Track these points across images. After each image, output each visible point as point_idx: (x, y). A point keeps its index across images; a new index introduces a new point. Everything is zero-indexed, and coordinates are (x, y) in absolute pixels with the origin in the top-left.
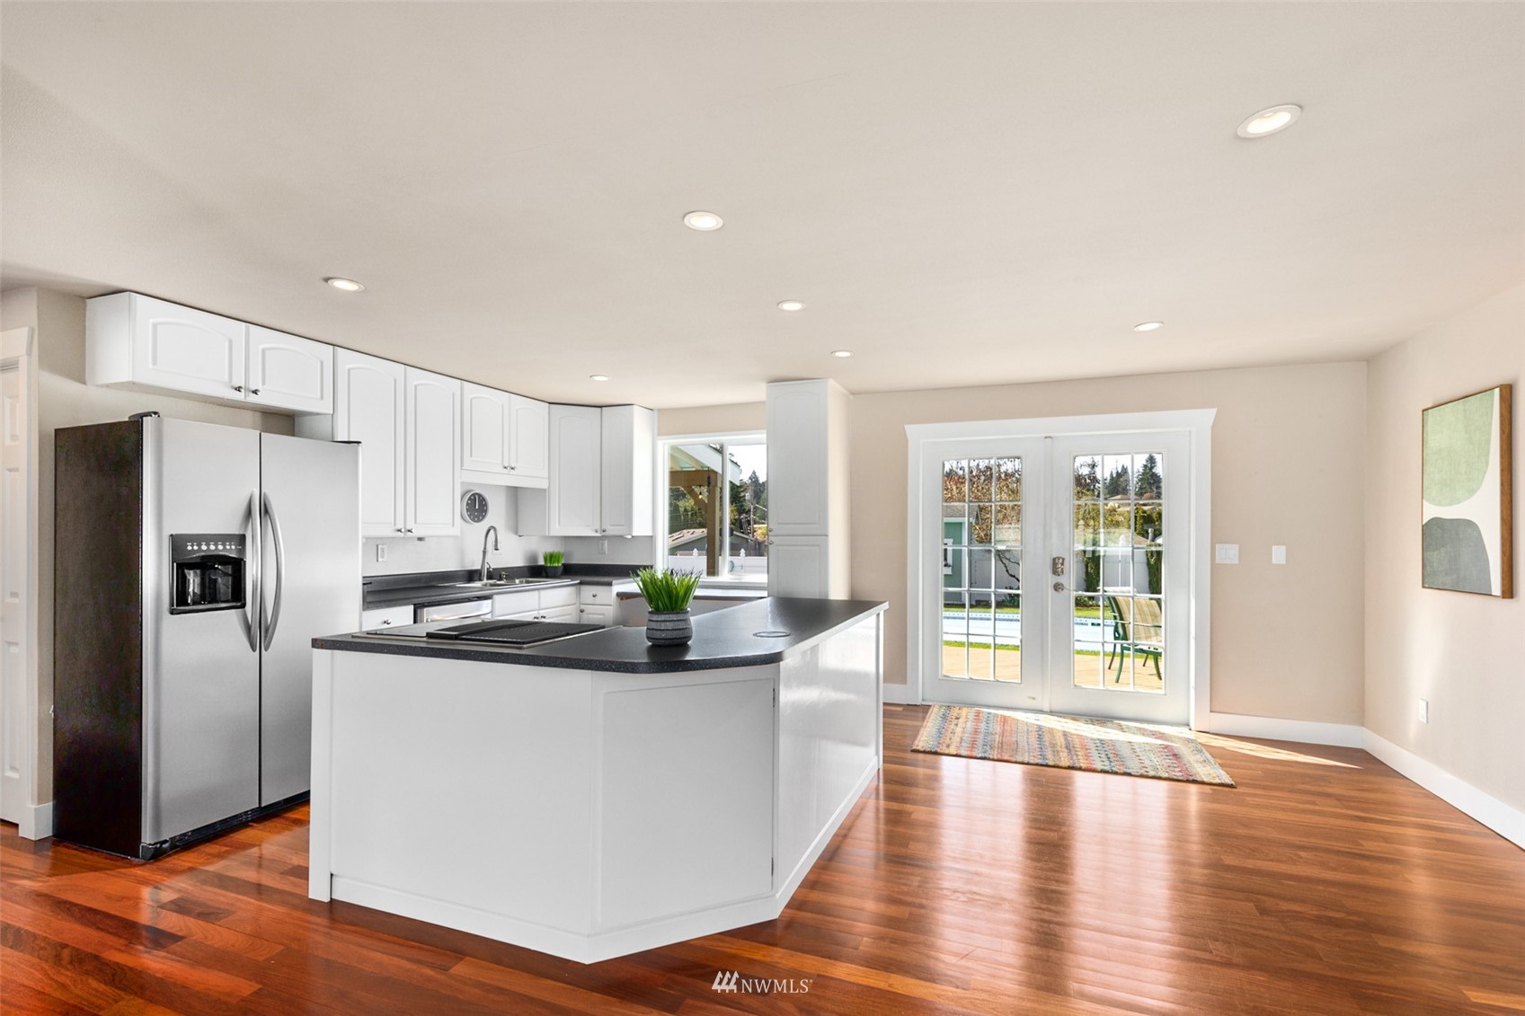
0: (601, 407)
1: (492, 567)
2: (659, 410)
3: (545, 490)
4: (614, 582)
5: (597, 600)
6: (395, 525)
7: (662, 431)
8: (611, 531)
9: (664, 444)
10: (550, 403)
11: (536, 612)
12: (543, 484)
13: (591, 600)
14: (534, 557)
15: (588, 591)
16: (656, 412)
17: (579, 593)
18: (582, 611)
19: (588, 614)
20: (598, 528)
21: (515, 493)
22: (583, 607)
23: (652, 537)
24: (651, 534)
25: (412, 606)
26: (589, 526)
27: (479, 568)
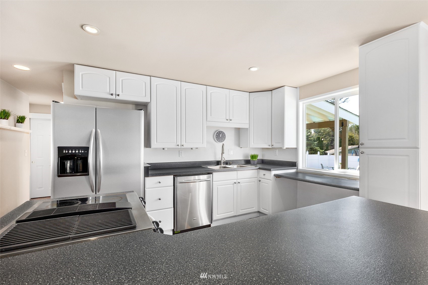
0: (271, 90)
1: (226, 160)
2: (300, 87)
3: (247, 129)
4: (272, 169)
5: (265, 177)
6: (176, 143)
7: (301, 97)
8: (276, 146)
9: (303, 103)
10: (250, 92)
11: (236, 180)
12: (247, 126)
13: (263, 176)
14: (247, 156)
15: (263, 172)
16: (298, 89)
17: (258, 173)
18: (260, 181)
19: (262, 182)
20: (270, 144)
21: (238, 131)
22: (260, 179)
23: (296, 148)
24: (296, 147)
25: (173, 176)
26: (266, 143)
27: (220, 160)
